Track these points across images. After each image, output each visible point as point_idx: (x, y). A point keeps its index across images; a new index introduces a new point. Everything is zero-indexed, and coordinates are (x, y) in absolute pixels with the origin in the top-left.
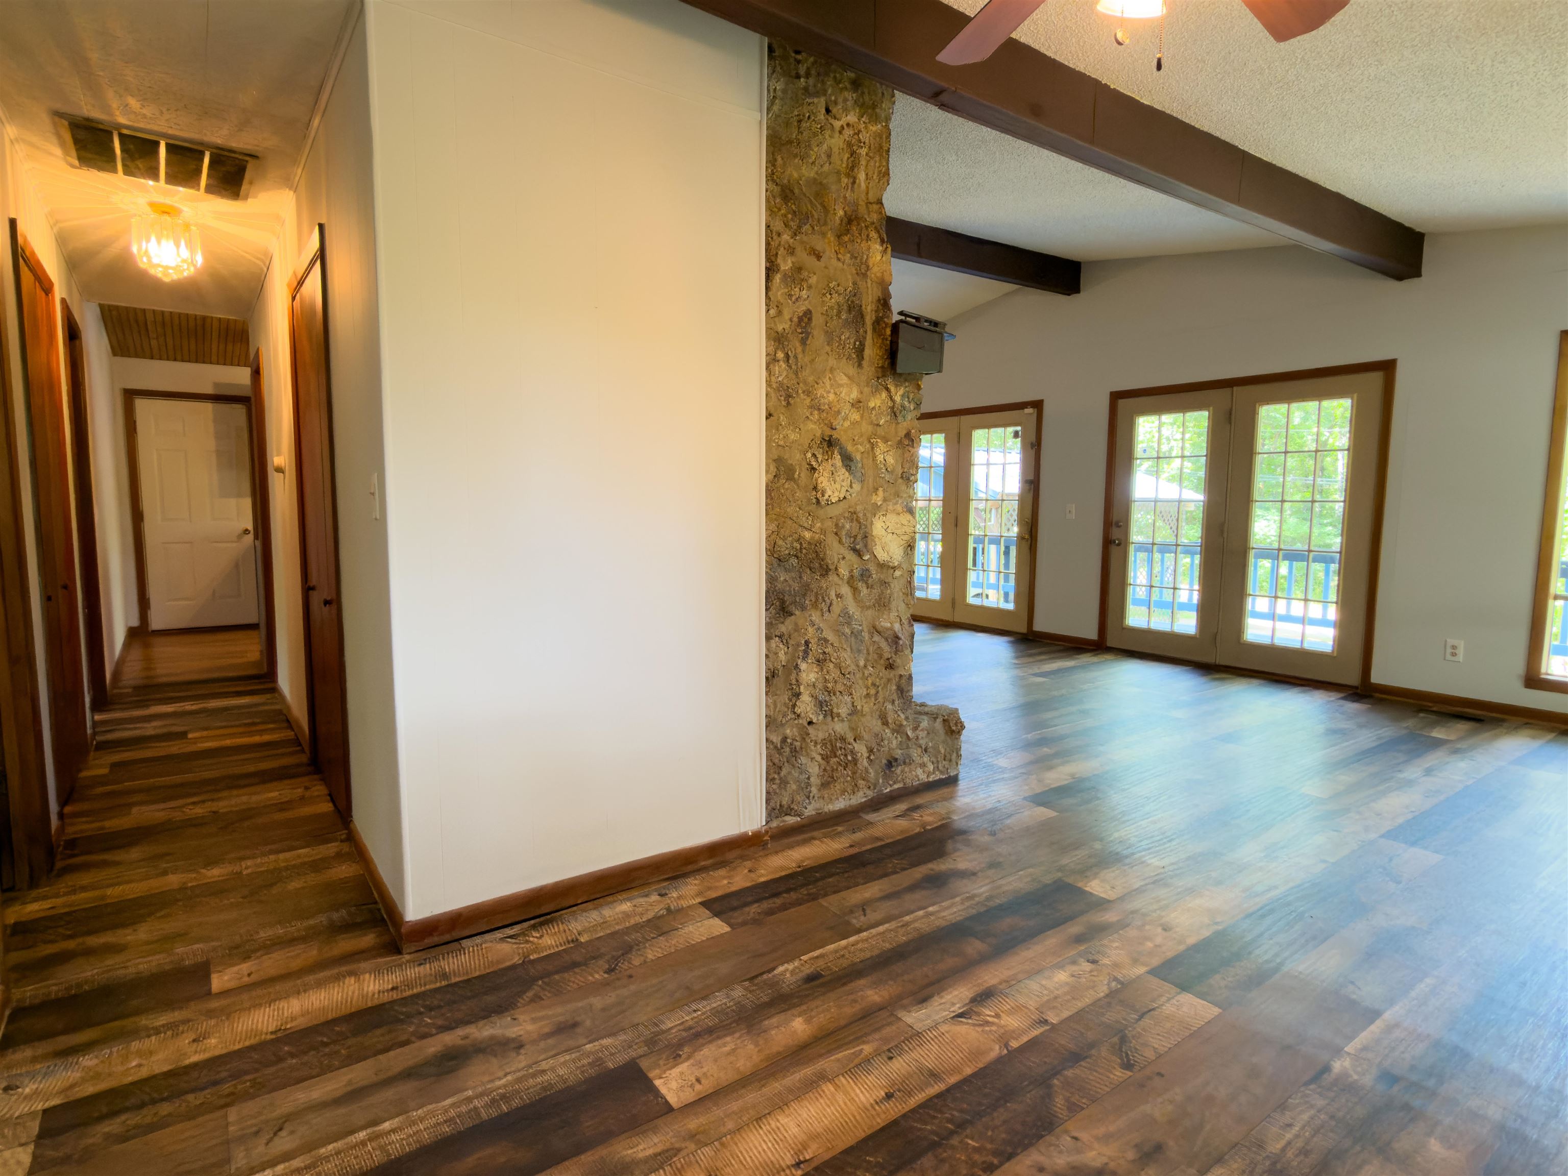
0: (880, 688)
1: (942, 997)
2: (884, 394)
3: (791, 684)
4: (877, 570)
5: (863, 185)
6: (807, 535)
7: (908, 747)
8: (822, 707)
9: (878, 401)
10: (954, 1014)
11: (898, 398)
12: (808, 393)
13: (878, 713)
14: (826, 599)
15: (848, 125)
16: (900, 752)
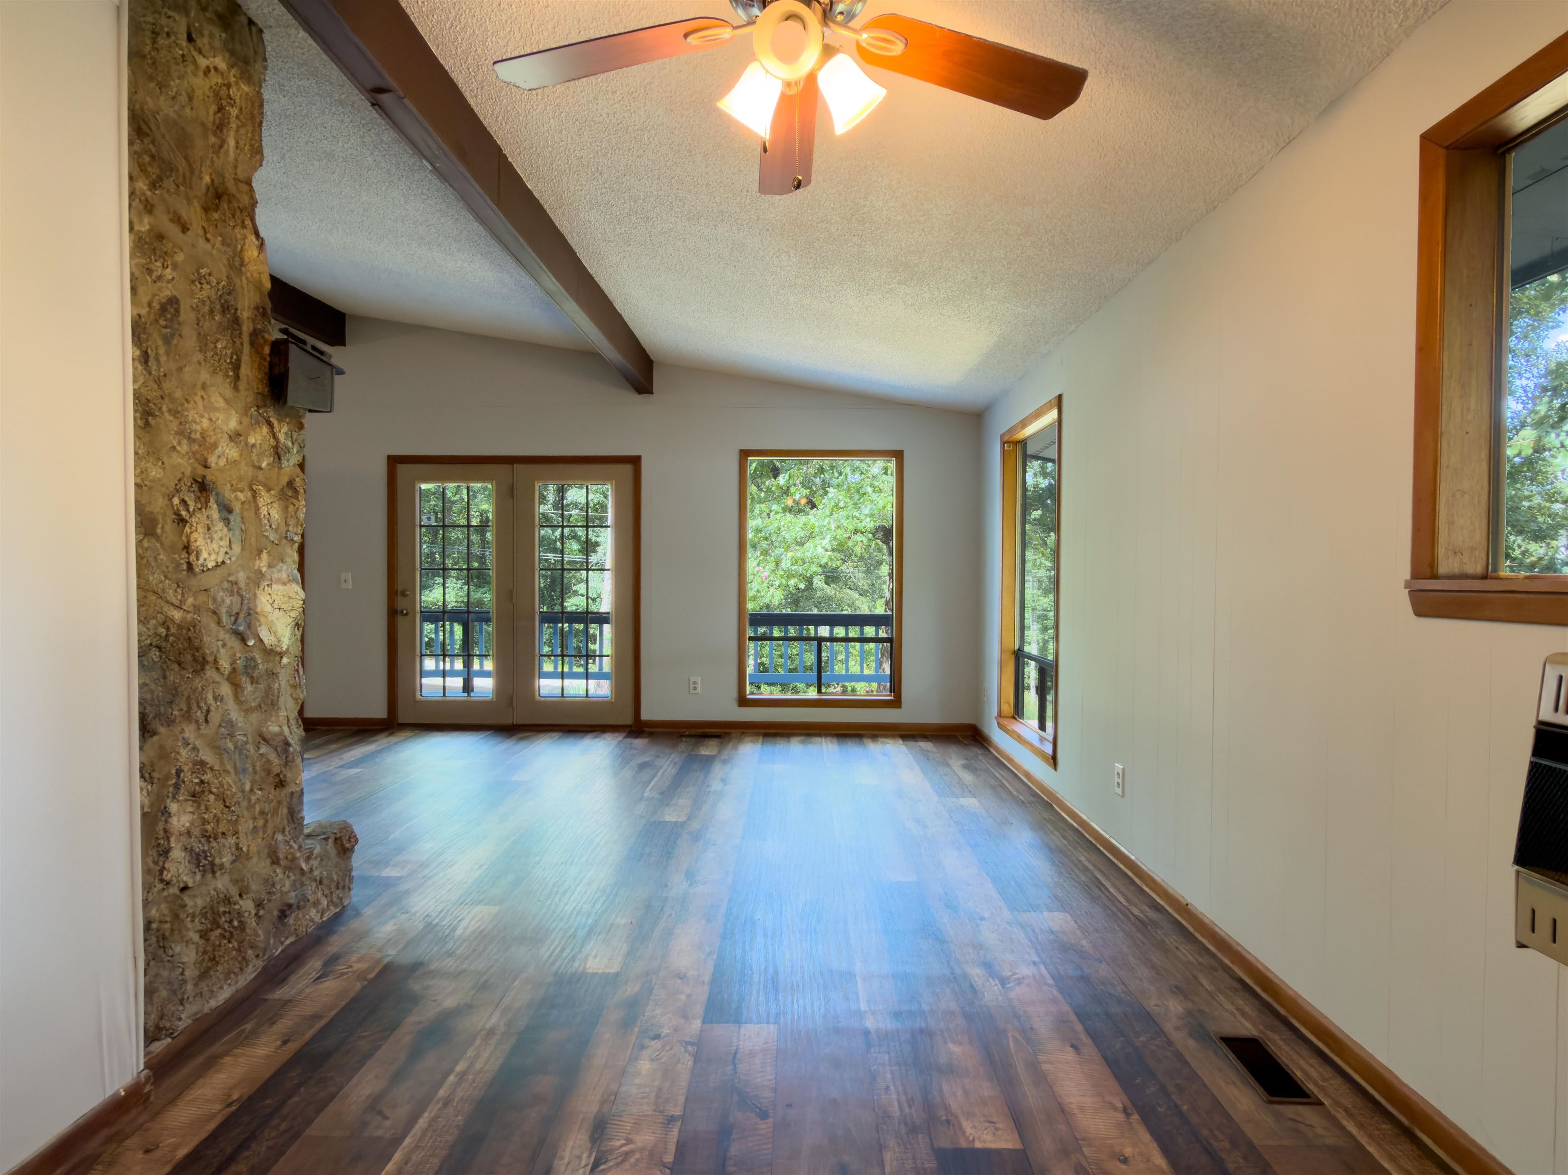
0: (269, 816)
1: (562, 1158)
2: (265, 429)
3: (157, 838)
4: (263, 659)
5: (232, 154)
6: (177, 615)
7: (302, 884)
8: (199, 862)
9: (258, 437)
10: (589, 1168)
11: (281, 437)
12: (175, 413)
13: (266, 851)
14: (203, 705)
15: (216, 69)
16: (293, 894)
